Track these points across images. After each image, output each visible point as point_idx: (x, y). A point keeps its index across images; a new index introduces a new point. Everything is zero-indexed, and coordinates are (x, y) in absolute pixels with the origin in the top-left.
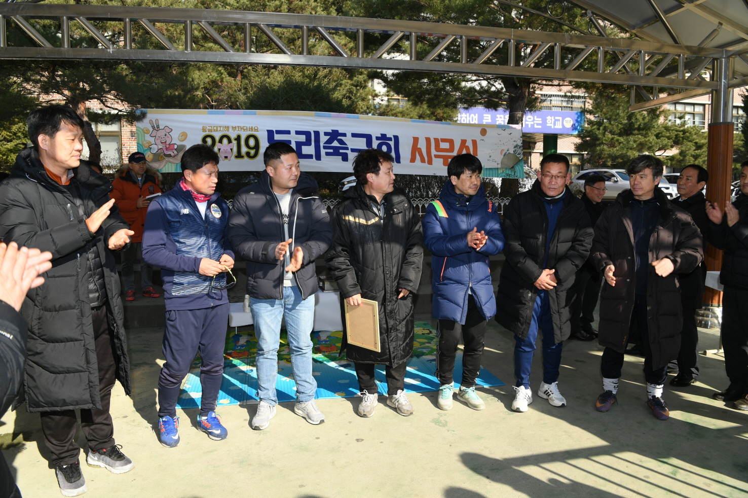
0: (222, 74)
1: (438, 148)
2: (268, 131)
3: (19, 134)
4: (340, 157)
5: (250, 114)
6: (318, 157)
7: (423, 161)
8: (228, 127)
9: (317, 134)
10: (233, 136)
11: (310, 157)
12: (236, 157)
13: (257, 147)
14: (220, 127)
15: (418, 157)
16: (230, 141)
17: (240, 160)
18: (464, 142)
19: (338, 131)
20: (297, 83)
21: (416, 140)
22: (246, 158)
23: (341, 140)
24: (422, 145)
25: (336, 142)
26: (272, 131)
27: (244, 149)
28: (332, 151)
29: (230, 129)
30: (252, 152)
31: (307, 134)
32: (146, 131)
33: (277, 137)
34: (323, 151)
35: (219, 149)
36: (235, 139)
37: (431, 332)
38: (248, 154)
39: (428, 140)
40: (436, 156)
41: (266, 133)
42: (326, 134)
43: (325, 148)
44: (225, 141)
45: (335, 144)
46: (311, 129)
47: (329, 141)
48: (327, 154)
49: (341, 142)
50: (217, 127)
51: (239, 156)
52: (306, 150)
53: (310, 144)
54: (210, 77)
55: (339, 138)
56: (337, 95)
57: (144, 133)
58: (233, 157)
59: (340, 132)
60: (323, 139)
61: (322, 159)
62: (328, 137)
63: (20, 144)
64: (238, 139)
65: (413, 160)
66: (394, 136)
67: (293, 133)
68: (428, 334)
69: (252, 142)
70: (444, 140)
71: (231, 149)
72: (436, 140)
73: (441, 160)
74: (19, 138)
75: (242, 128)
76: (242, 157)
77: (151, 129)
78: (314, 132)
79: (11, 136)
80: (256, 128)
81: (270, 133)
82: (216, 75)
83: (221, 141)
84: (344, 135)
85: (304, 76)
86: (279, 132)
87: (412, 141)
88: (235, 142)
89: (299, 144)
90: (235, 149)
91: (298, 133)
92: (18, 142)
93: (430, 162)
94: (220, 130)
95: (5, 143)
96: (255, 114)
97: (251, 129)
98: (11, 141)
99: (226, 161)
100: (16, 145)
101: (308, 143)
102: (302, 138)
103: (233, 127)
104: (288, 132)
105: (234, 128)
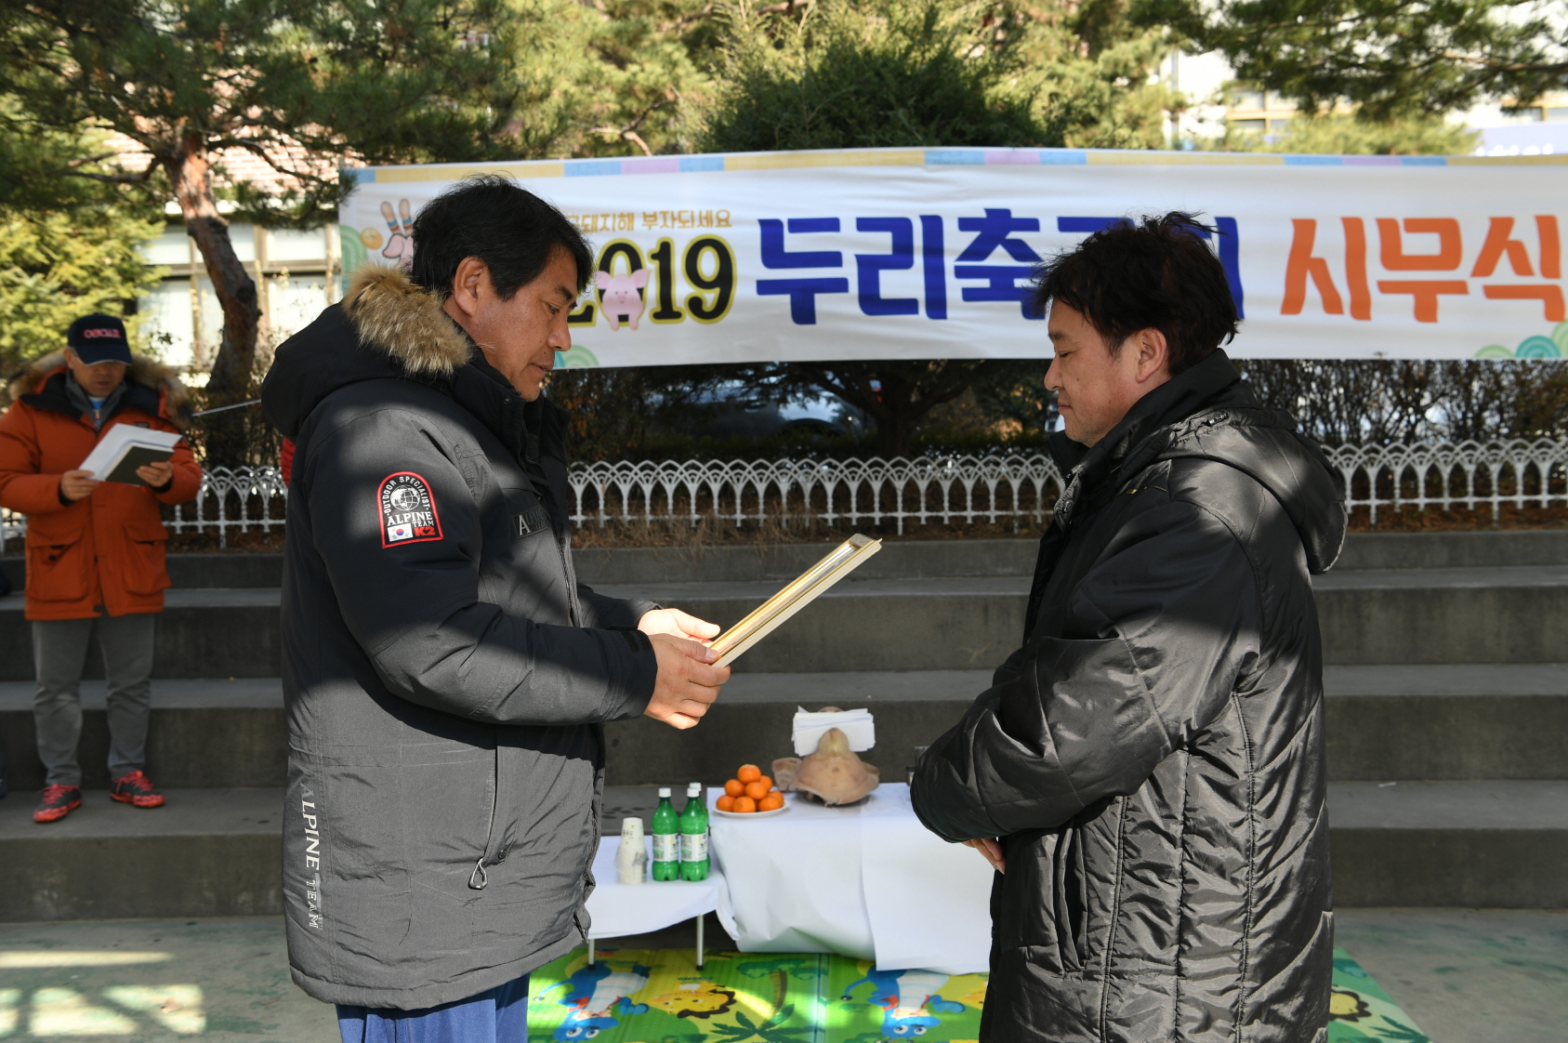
0: (675, 64)
1: (1392, 256)
2: (764, 223)
3: (109, 273)
4: (1017, 304)
5: (705, 168)
6: (937, 307)
7: (1332, 304)
8: (631, 216)
9: (933, 225)
10: (647, 246)
11: (908, 306)
12: (657, 316)
13: (725, 279)
14: (605, 216)
15: (1312, 291)
16: (636, 264)
17: (668, 326)
18: (1500, 227)
19: (1006, 212)
20: (867, 53)
21: (1305, 229)
22: (689, 318)
23: (1020, 243)
24: (1330, 245)
25: (1000, 249)
26: (777, 224)
27: (682, 290)
28: (984, 283)
29: (638, 223)
30: (710, 297)
31: (899, 228)
32: (370, 241)
33: (794, 243)
34: (954, 287)
35: (602, 292)
36: (654, 257)
37: (1363, 1011)
38: (695, 305)
39: (1353, 228)
40: (1386, 287)
41: (757, 230)
42: (966, 224)
43: (961, 273)
44: (620, 261)
45: (1000, 258)
46: (912, 209)
47: (976, 251)
48: (970, 295)
49: (1020, 250)
50: (595, 217)
51: (666, 311)
52: (894, 284)
53: (907, 264)
54: (641, 77)
55: (1013, 235)
56: (1009, 86)
57: (366, 245)
58: (646, 317)
59: (1015, 215)
60: (956, 242)
61: (950, 313)
62: (971, 236)
63: (107, 300)
64: (664, 254)
65: (1293, 303)
66: (1220, 221)
67: (848, 227)
68: (1352, 1017)
69: (708, 264)
70: (1416, 225)
71: (641, 291)
72: (1388, 228)
73: (1408, 300)
74: (106, 282)
75: (676, 218)
76: (677, 315)
77: (387, 233)
78: (925, 219)
79: (83, 279)
80: (723, 215)
81: (771, 231)
82: (659, 70)
83: (606, 266)
84: (1032, 225)
85: (894, 28)
86: (799, 225)
87: (1287, 235)
88: (651, 267)
89: (869, 266)
90: (653, 290)
91: (865, 224)
92: (103, 294)
93: (1361, 309)
94: (605, 228)
95: (66, 298)
96: (720, 167)
97: (708, 219)
98: (85, 292)
99: (625, 329)
100: (98, 304)
101: (901, 257)
102: (881, 243)
103: (645, 216)
104: (832, 225)
105: (650, 218)
